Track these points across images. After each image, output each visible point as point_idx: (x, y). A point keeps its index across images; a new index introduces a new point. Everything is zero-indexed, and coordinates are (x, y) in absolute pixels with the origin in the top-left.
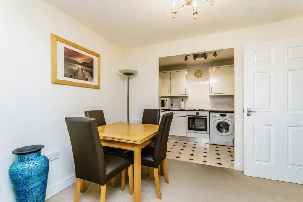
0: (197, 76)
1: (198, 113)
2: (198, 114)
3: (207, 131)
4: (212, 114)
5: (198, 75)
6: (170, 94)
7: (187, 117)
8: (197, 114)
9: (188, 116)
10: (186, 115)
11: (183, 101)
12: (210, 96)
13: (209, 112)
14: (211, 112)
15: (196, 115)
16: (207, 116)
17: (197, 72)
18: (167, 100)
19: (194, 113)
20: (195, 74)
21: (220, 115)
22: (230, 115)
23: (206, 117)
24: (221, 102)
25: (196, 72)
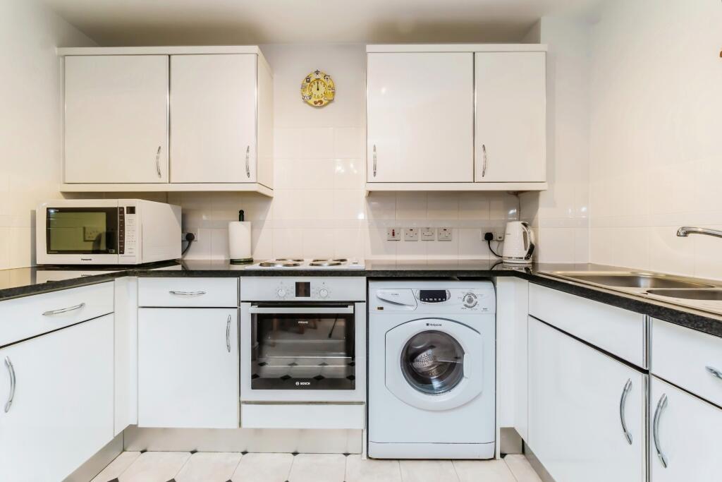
0: (312, 101)
1: (308, 284)
2: (307, 294)
3: (353, 387)
4: (379, 289)
5: (318, 94)
6: (165, 178)
7: (248, 310)
8: (303, 289)
9: (253, 303)
10: (240, 302)
11: (241, 217)
12: (371, 194)
13: (364, 279)
14: (374, 276)
15: (293, 298)
16: (353, 303)
17: (313, 78)
18: (132, 210)
19: (284, 289)
20: (303, 88)
21: (418, 294)
22: (467, 291)
23: (349, 310)
24: (414, 225)
25: (308, 80)
